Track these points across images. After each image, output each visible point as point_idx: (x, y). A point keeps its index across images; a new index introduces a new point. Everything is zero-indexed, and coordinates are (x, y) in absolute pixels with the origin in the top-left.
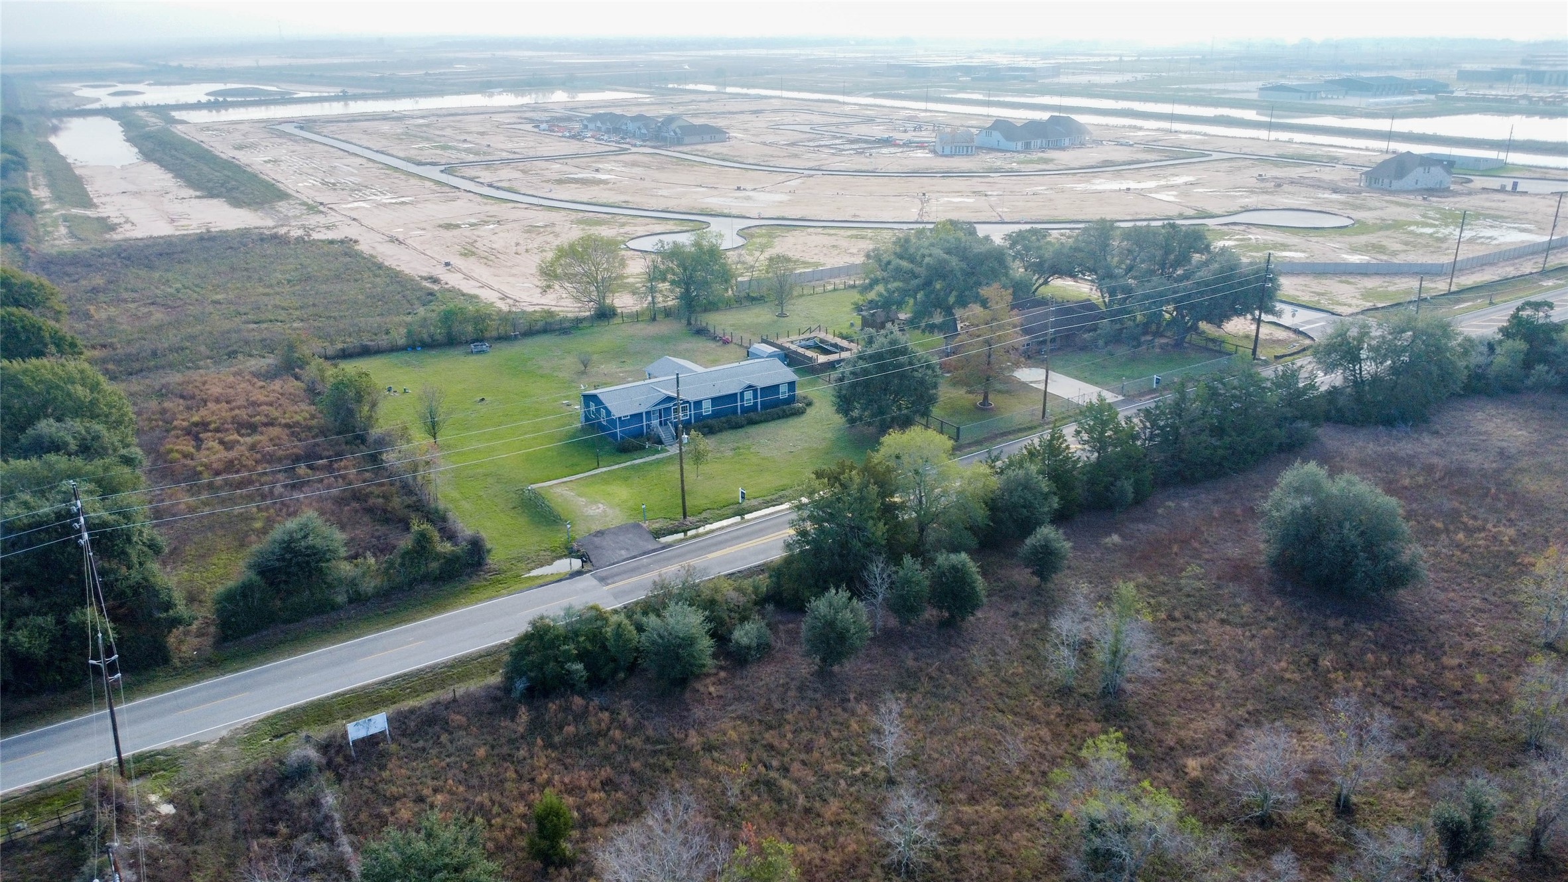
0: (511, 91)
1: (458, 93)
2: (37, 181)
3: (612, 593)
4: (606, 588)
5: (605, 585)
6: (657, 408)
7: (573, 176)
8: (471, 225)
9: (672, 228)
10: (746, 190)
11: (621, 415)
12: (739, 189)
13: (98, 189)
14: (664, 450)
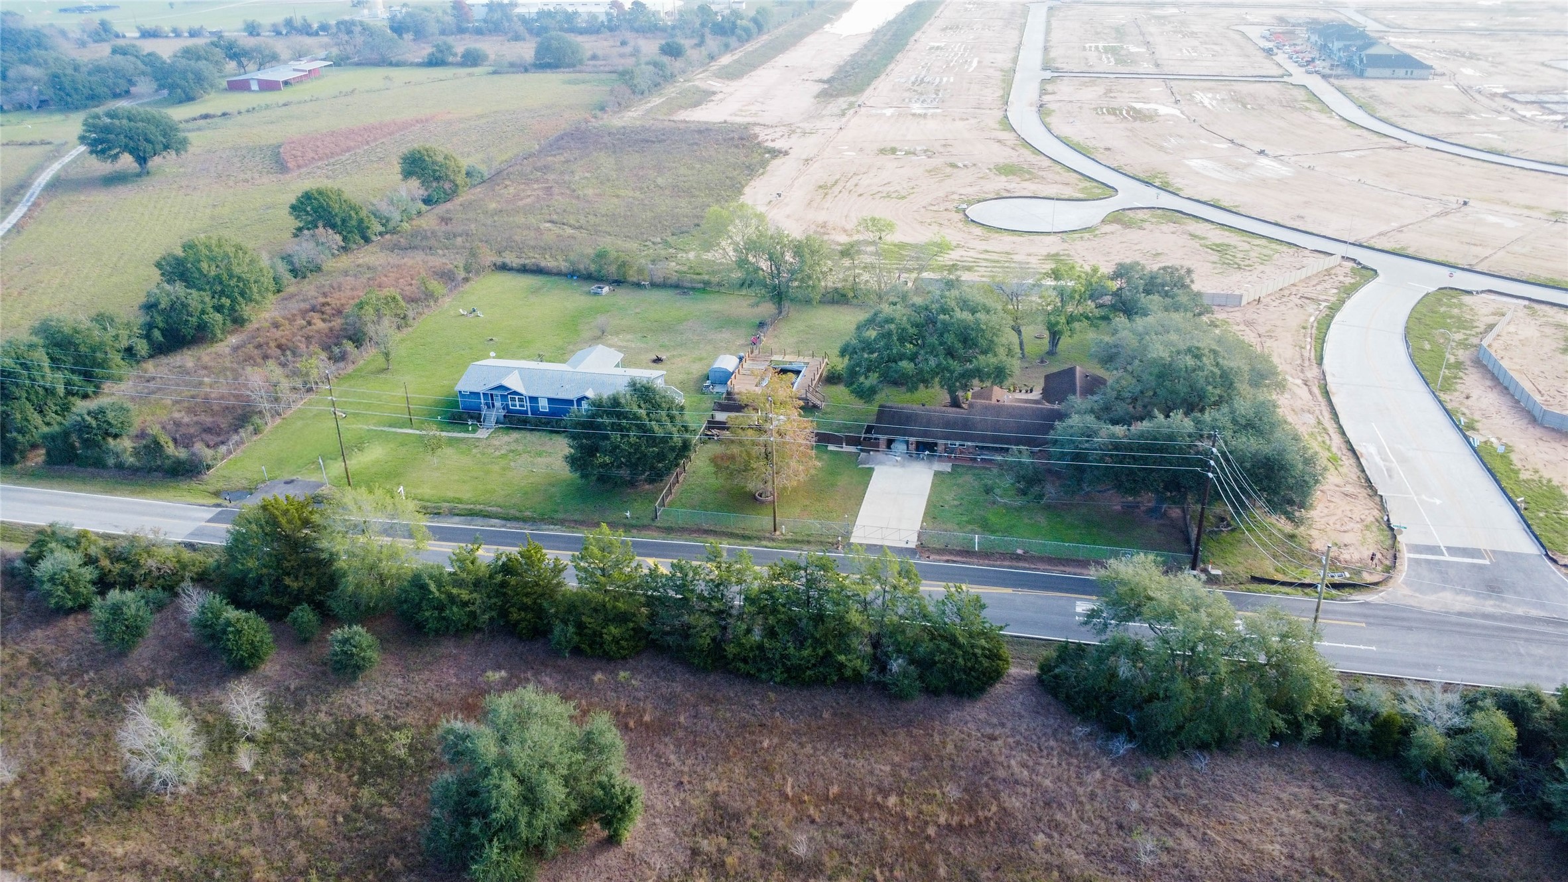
2: (749, 47)
3: (197, 529)
4: (203, 524)
5: (209, 521)
6: (494, 392)
7: (1138, 106)
8: (907, 153)
9: (1068, 192)
10: (1267, 155)
11: (462, 389)
12: (1262, 152)
13: (782, 60)
14: (474, 431)
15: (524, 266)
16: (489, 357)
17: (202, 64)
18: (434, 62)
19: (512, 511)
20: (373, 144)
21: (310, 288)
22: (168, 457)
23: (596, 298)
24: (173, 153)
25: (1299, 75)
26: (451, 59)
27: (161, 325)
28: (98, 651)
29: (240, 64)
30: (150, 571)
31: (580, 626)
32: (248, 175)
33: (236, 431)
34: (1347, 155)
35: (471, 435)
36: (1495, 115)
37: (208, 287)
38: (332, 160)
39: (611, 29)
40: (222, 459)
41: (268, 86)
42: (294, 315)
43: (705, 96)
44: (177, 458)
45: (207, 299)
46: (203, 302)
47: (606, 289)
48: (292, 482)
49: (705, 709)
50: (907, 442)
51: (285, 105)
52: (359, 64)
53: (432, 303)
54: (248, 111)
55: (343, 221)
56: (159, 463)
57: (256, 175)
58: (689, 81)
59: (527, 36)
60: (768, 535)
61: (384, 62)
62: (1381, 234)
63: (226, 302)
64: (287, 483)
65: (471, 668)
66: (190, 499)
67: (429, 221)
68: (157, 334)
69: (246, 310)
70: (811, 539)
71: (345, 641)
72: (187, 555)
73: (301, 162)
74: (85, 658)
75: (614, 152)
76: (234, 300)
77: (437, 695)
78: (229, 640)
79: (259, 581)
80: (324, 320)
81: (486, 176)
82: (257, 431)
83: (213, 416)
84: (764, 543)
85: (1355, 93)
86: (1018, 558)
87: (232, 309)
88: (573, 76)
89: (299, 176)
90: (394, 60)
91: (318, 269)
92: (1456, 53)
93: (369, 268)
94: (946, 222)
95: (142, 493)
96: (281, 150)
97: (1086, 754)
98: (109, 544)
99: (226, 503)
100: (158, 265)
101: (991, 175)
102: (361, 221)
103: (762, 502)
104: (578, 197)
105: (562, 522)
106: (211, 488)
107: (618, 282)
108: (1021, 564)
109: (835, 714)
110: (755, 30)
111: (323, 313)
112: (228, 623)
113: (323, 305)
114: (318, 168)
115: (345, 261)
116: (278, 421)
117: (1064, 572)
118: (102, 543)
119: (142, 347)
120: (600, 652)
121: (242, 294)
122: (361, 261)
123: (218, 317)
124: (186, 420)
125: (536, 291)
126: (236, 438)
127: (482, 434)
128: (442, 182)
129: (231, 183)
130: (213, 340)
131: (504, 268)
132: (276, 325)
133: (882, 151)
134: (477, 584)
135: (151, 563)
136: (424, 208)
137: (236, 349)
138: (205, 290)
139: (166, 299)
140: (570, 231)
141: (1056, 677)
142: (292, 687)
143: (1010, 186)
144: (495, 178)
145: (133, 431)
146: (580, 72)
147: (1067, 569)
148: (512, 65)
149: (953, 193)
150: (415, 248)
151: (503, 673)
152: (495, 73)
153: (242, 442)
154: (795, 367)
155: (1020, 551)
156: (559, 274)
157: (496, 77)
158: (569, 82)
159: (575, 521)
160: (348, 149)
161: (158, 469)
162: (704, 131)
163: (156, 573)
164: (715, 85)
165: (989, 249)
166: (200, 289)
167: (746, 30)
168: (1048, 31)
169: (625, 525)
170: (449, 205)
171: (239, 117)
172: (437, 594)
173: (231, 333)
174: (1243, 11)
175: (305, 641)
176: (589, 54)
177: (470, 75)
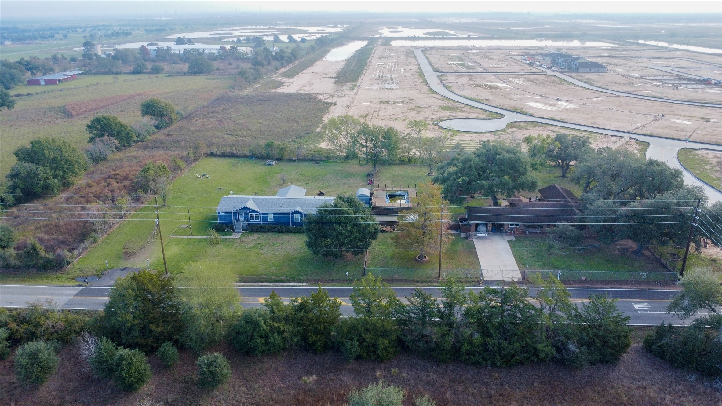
0: (549, 39)
1: (522, 39)
2: (292, 65)
3: (69, 301)
4: (72, 297)
5: (76, 295)
6: (239, 212)
7: (489, 84)
8: (394, 103)
9: (481, 116)
10: (561, 100)
11: (220, 211)
12: (558, 99)
13: (309, 70)
14: (230, 235)
15: (224, 153)
16: (230, 194)
17: (14, 70)
18: (136, 72)
19: (273, 277)
20: (116, 105)
21: (103, 167)
22: (41, 258)
23: (270, 167)
24: (6, 108)
25: (549, 72)
26: (145, 71)
27: (21, 186)
28: (15, 388)
29: (33, 74)
30: (48, 328)
31: (361, 341)
32: (50, 119)
33: (82, 241)
34: (595, 99)
35: (229, 237)
36: (644, 85)
37: (48, 165)
38: (95, 112)
39: (221, 59)
40: (76, 258)
41: (49, 82)
42: (99, 180)
43: (281, 84)
44: (48, 258)
45: (49, 171)
46: (46, 173)
47: (274, 162)
48: (125, 269)
49: (460, 389)
50: (486, 225)
51: (61, 90)
52: (96, 74)
53: (179, 172)
54: (42, 93)
55: (118, 133)
56: (35, 262)
57: (55, 119)
58: (270, 78)
59: (180, 62)
60: (435, 280)
61: (109, 72)
62: (636, 128)
63: (60, 173)
64: (121, 270)
65: (289, 375)
66: (58, 283)
67: (161, 135)
68: (18, 191)
69: (71, 179)
70: (462, 280)
71: (210, 364)
72: (71, 317)
73: (79, 112)
74: (5, 394)
75: (248, 105)
76: (64, 172)
77: (274, 396)
78: (123, 370)
79: (131, 329)
80: (117, 182)
81: (184, 116)
82: (94, 241)
83: (62, 235)
84: (434, 284)
85: (579, 78)
86: (583, 282)
87: (63, 177)
88: (209, 77)
89: (79, 119)
90: (115, 71)
91: (105, 159)
92: (608, 63)
93: (134, 158)
94: (432, 129)
95: (24, 282)
96: (66, 107)
97: (705, 393)
98: (14, 313)
99: (85, 284)
100: (16, 154)
101: (440, 110)
102: (128, 133)
103: (422, 262)
104: (237, 124)
105: (306, 281)
106: (72, 276)
107: (279, 159)
108: (586, 285)
109: (541, 383)
110: (293, 58)
111: (116, 179)
112: (122, 358)
113: (115, 175)
114: (89, 115)
115: (119, 155)
116: (105, 236)
117: (612, 288)
118: (8, 313)
119: (10, 199)
120: (374, 357)
121: (69, 169)
122: (128, 155)
123: (56, 181)
124: (47, 237)
125: (235, 165)
126: (82, 245)
127: (236, 236)
128: (163, 117)
129: (40, 123)
130: (53, 195)
131: (212, 155)
132: (89, 186)
133: (382, 102)
134: (287, 320)
135: (49, 323)
136: (156, 130)
137: (67, 199)
138: (47, 167)
139: (24, 171)
140: (240, 138)
141: (661, 347)
142: (170, 400)
143: (453, 114)
144: (189, 117)
145: (14, 244)
146: (212, 75)
147: (614, 286)
148: (178, 73)
149: (428, 118)
150: (158, 147)
151: (314, 377)
152: (169, 76)
153: (86, 248)
154: (400, 193)
155: (583, 278)
156: (245, 157)
157: (170, 78)
158: (210, 79)
159: (314, 280)
160: (103, 107)
161: (34, 266)
162: (289, 96)
163: (51, 330)
164: (283, 80)
165: (461, 139)
166: (43, 166)
167: (289, 58)
168: (428, 59)
169: (347, 280)
170: (168, 129)
171: (37, 96)
172: (265, 328)
173: (63, 191)
174: (508, 51)
175: (167, 367)
176: (215, 68)
177: (156, 76)
